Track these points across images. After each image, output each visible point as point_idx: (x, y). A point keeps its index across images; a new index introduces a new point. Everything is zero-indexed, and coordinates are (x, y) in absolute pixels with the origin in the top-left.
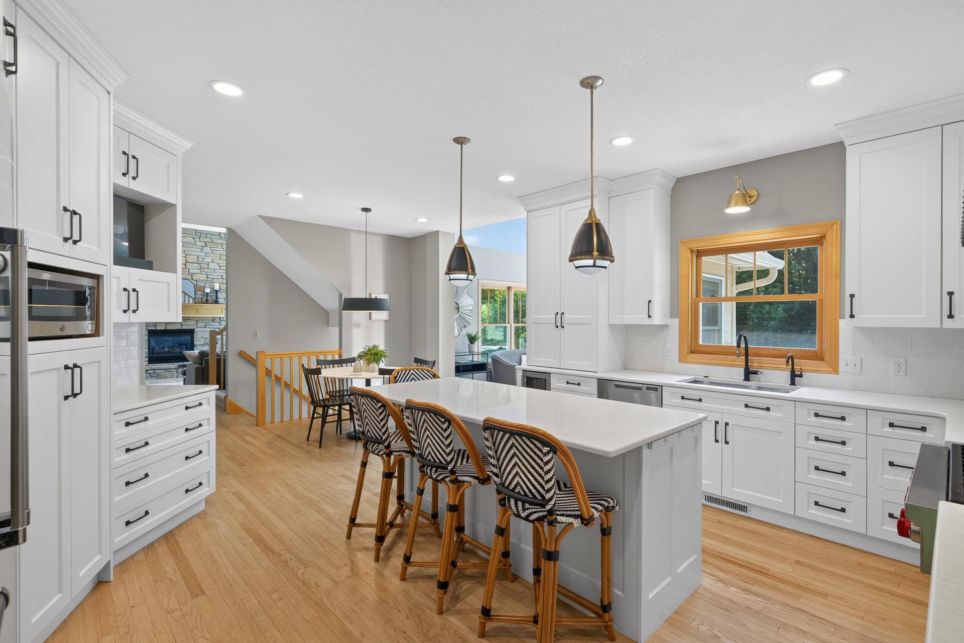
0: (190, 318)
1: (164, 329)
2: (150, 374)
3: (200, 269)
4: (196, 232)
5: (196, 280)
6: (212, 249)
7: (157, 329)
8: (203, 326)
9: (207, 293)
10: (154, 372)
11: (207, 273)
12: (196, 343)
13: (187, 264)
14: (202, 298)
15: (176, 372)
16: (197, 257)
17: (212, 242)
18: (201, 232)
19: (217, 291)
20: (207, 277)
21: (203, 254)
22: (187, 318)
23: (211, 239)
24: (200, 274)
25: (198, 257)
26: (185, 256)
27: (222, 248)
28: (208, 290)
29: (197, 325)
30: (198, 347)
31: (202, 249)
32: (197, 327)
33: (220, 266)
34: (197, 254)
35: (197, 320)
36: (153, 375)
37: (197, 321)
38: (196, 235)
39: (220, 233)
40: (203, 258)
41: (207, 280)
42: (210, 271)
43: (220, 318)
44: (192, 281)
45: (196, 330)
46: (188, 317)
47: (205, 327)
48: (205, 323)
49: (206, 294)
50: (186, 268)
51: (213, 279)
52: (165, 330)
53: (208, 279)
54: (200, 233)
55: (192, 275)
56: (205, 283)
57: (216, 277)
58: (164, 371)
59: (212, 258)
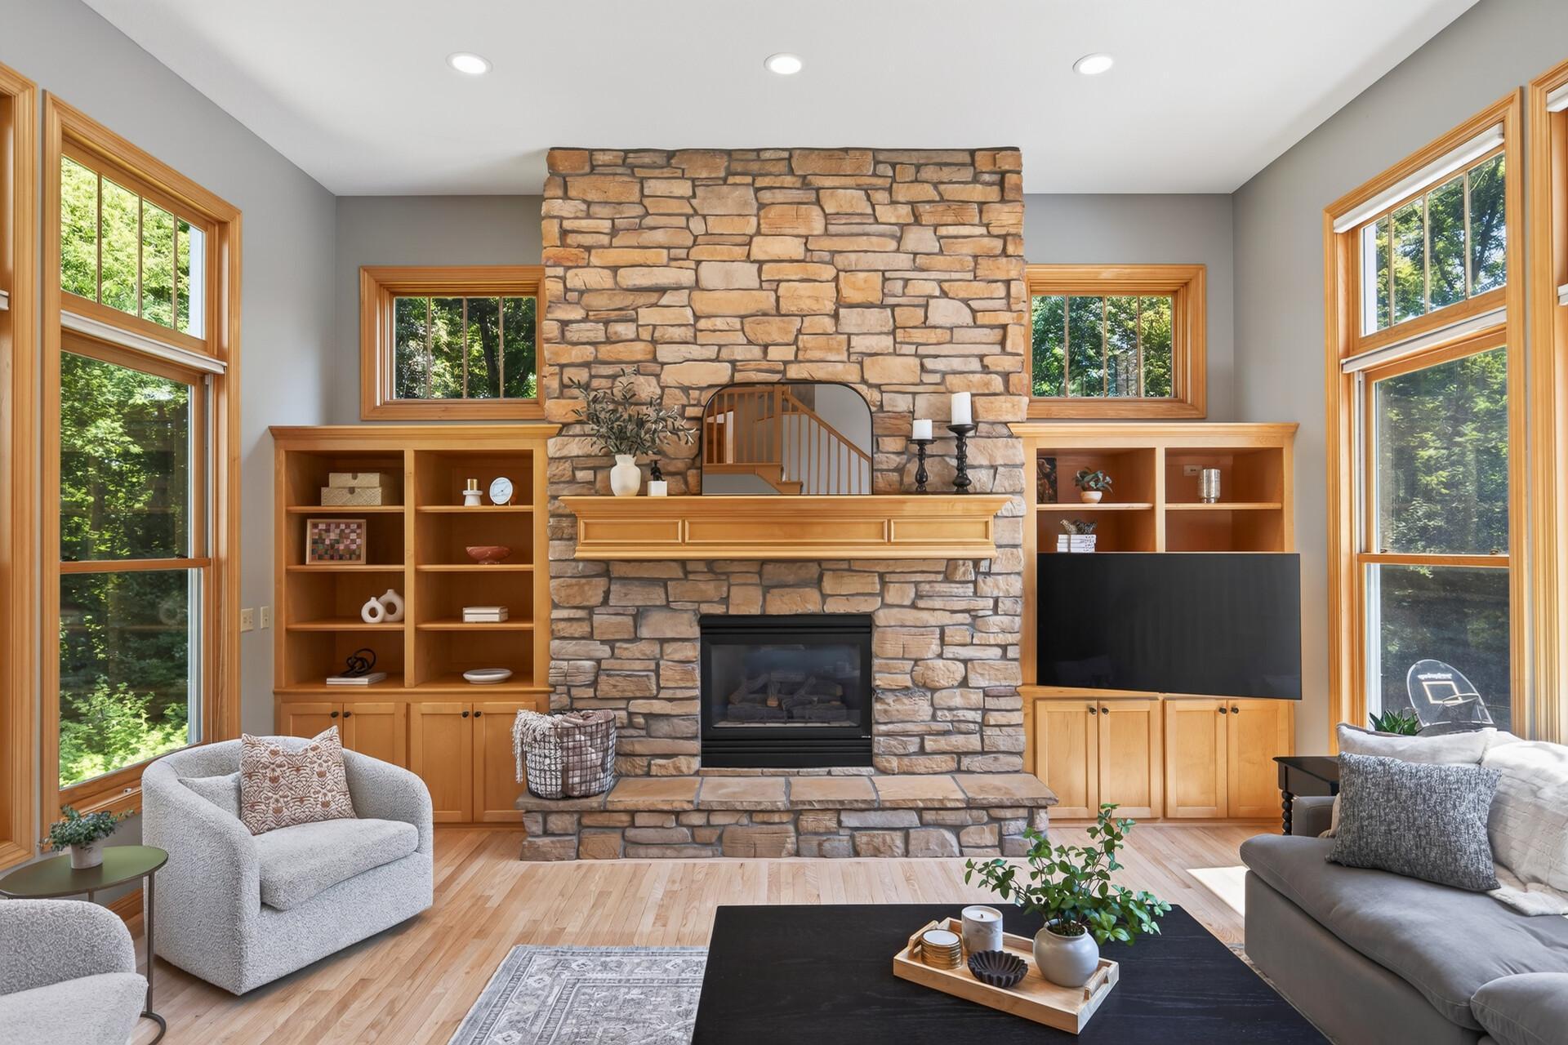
0: (856, 566)
1: (755, 610)
2: (692, 827)
3: (893, 333)
4: (877, 163)
5: (878, 386)
6: (943, 231)
7: (732, 612)
8: (907, 602)
9: (922, 443)
10: (709, 825)
11: (922, 350)
12: (880, 680)
13: (842, 311)
14: (900, 470)
15: (791, 828)
16: (878, 277)
17: (942, 200)
18: (894, 158)
19: (960, 431)
20: (923, 368)
21: (903, 261)
22: (845, 566)
23: (936, 185)
24: (895, 354)
25: (885, 280)
26: (836, 279)
27: (981, 224)
28: (923, 429)
29: (882, 594)
30: (890, 698)
31: (899, 240)
32: (884, 605)
33: (974, 312)
34: (879, 261)
35: (884, 573)
36: (705, 834)
37: (881, 576)
38: (875, 175)
39: (972, 153)
40: (906, 281)
41: (922, 383)
42: (933, 335)
43: (976, 562)
44: (863, 388)
45: (882, 618)
46: (849, 560)
47: (914, 606)
48: (917, 583)
49: (915, 448)
50: (837, 332)
51: (944, 374)
52: (763, 616)
53: (927, 378)
54: (893, 166)
55: (861, 364)
56: (914, 394)
57: (957, 364)
58: (745, 820)
59: (946, 276)
